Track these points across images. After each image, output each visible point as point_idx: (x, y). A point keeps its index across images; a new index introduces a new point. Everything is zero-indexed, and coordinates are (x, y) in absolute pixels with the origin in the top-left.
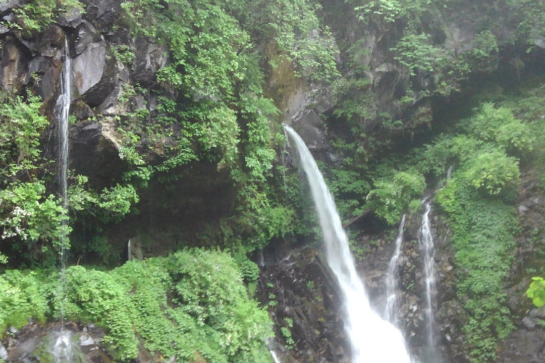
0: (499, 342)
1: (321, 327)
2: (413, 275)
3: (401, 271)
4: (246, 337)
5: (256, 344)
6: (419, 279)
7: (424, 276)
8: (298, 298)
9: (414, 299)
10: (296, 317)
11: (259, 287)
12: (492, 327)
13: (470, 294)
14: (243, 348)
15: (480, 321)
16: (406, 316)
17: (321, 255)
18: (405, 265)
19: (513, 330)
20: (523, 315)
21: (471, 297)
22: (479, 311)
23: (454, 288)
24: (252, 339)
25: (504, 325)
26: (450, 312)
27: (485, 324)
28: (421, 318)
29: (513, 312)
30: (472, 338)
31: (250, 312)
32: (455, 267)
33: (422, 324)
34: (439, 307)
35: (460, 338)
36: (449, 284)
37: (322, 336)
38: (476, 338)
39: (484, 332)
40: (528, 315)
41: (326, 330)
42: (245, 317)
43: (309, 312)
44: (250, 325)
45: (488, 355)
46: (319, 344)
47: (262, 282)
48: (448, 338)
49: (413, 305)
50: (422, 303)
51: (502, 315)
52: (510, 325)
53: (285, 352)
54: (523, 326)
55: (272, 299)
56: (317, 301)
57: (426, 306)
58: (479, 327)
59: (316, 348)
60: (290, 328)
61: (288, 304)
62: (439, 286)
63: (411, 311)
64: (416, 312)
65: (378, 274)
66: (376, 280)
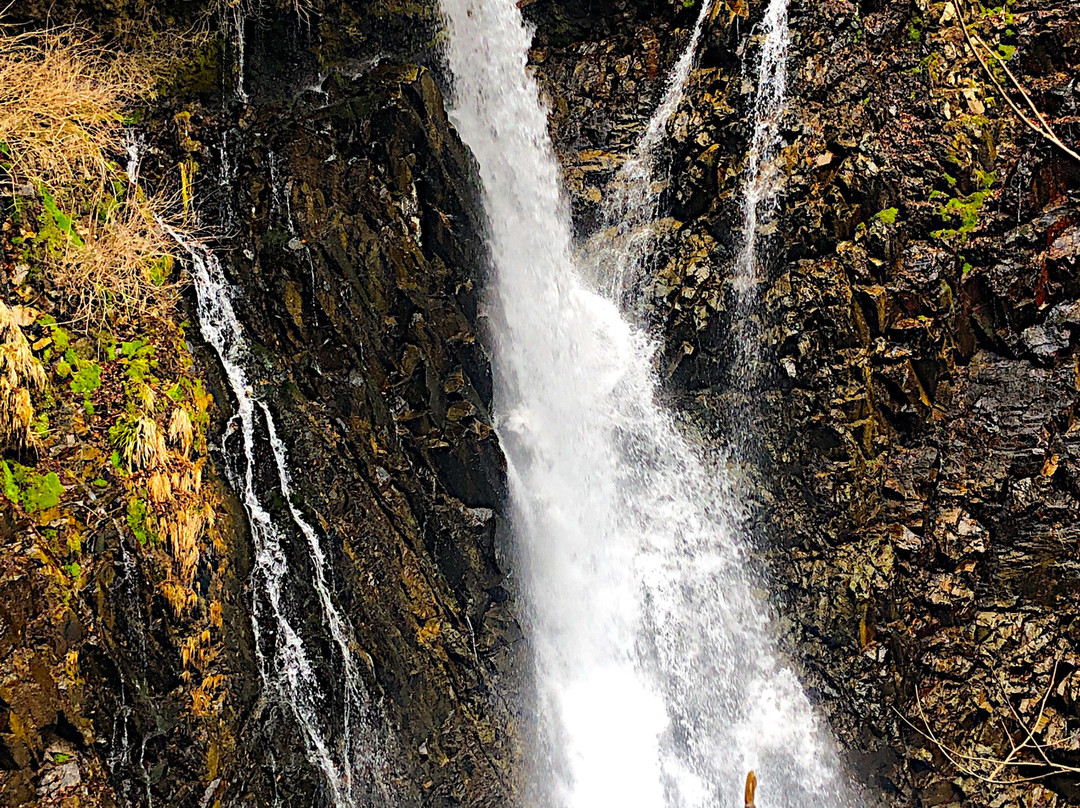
2: (710, 172)
3: (674, 156)
7: (743, 176)
9: (703, 244)
16: (674, 295)
18: (691, 138)
26: (807, 292)
28: (715, 303)
34: (775, 275)
48: (791, 369)
49: (700, 265)
63: (690, 281)
64: (704, 287)
65: (607, 162)
66: (599, 179)
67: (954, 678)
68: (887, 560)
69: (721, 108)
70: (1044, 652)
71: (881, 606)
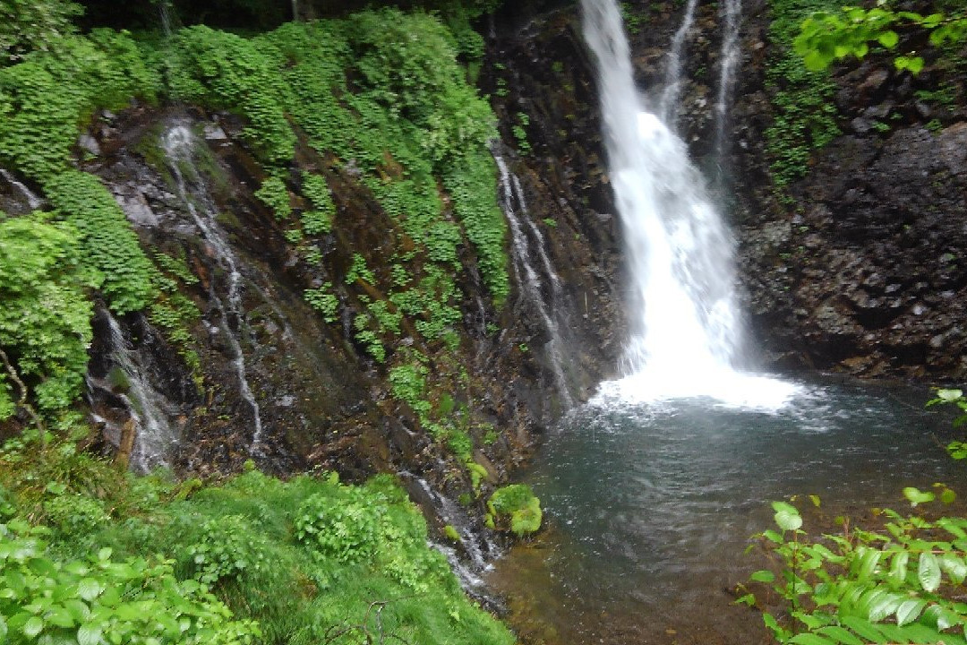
0: (814, 152)
1: (568, 125)
2: (705, 54)
3: (689, 49)
4: (456, 137)
5: (472, 147)
6: (714, 60)
7: (721, 57)
8: (538, 86)
9: (703, 89)
10: (533, 112)
11: (483, 69)
12: (807, 131)
13: (783, 83)
14: (453, 151)
15: (790, 122)
16: (689, 114)
17: (574, 24)
18: (695, 41)
19: (837, 136)
20: (854, 115)
21: (783, 89)
22: (792, 108)
23: (762, 75)
24: (465, 140)
25: (824, 128)
26: (751, 109)
27: (799, 126)
28: (709, 116)
29: (841, 111)
30: (777, 145)
31: (464, 103)
32: (767, 43)
33: (710, 125)
34: (736, 101)
35: (760, 145)
36: (753, 69)
37: (569, 139)
38: (782, 145)
39: (796, 138)
40: (861, 115)
41: (575, 130)
42: (456, 110)
43: (554, 105)
44: (463, 121)
45: (796, 168)
46: (565, 150)
47: (488, 60)
48: (744, 144)
49: (701, 99)
50: (712, 96)
51: (824, 114)
52: (834, 129)
53: (516, 159)
54: (850, 131)
55: (502, 87)
56: (566, 91)
58: (789, 131)
59: (559, 154)
60: (524, 127)
61: (524, 94)
62: (742, 71)
63: (696, 106)
64: (703, 109)
65: (657, 53)
66: (653, 61)
67: (816, 279)
68: (787, 228)
69: (711, 24)
70: (859, 266)
71: (786, 247)
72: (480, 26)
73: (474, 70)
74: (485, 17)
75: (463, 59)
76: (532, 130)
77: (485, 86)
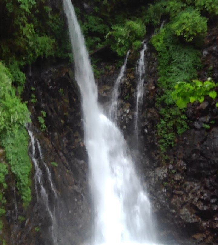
0: (177, 136)
1: (65, 118)
2: (129, 90)
3: (122, 87)
4: (9, 121)
5: (16, 126)
6: (133, 93)
7: (136, 91)
8: (52, 99)
9: (128, 105)
10: (49, 111)
11: (25, 89)
12: (174, 126)
13: (164, 105)
14: (7, 128)
15: (167, 122)
16: (122, 116)
17: (70, 72)
18: (125, 83)
19: (187, 129)
20: (195, 120)
21: (163, 107)
22: (168, 116)
23: (154, 100)
24: (14, 123)
25: (182, 126)
26: (149, 115)
27: (171, 124)
28: (131, 117)
29: (189, 118)
30: (161, 132)
31: (14, 105)
32: (156, 87)
33: (131, 121)
34: (143, 111)
35: (154, 132)
36: (151, 98)
37: (66, 124)
38: (163, 132)
39: (169, 129)
40: (198, 121)
41: (68, 121)
42: (10, 108)
43: (59, 108)
44: (13, 113)
45: (169, 143)
46: (63, 129)
47: (27, 86)
48: (146, 131)
49: (127, 109)
50: (132, 108)
51: (182, 119)
52: (186, 126)
53: (39, 132)
54: (194, 128)
55: (33, 98)
56: (65, 102)
57: (135, 110)
58: (166, 126)
59: (60, 131)
60: (43, 118)
61: (45, 102)
62: (145, 97)
63: (125, 113)
64: (128, 114)
65: (108, 88)
66: (106, 91)
67: (180, 195)
68: (166, 171)
69: (132, 77)
70: (198, 190)
71: (166, 180)
72: (24, 69)
73: (20, 90)
74: (27, 66)
75: (15, 84)
76: (48, 120)
77: (25, 97)
